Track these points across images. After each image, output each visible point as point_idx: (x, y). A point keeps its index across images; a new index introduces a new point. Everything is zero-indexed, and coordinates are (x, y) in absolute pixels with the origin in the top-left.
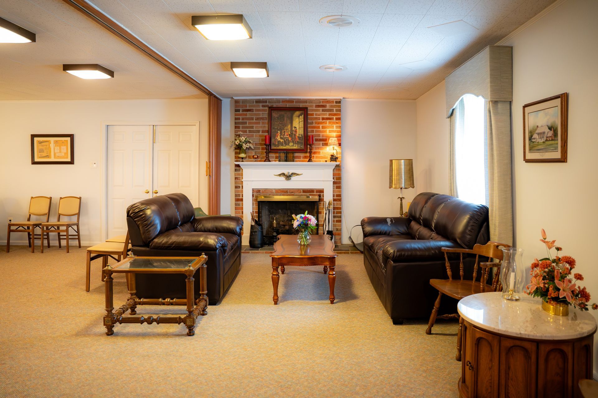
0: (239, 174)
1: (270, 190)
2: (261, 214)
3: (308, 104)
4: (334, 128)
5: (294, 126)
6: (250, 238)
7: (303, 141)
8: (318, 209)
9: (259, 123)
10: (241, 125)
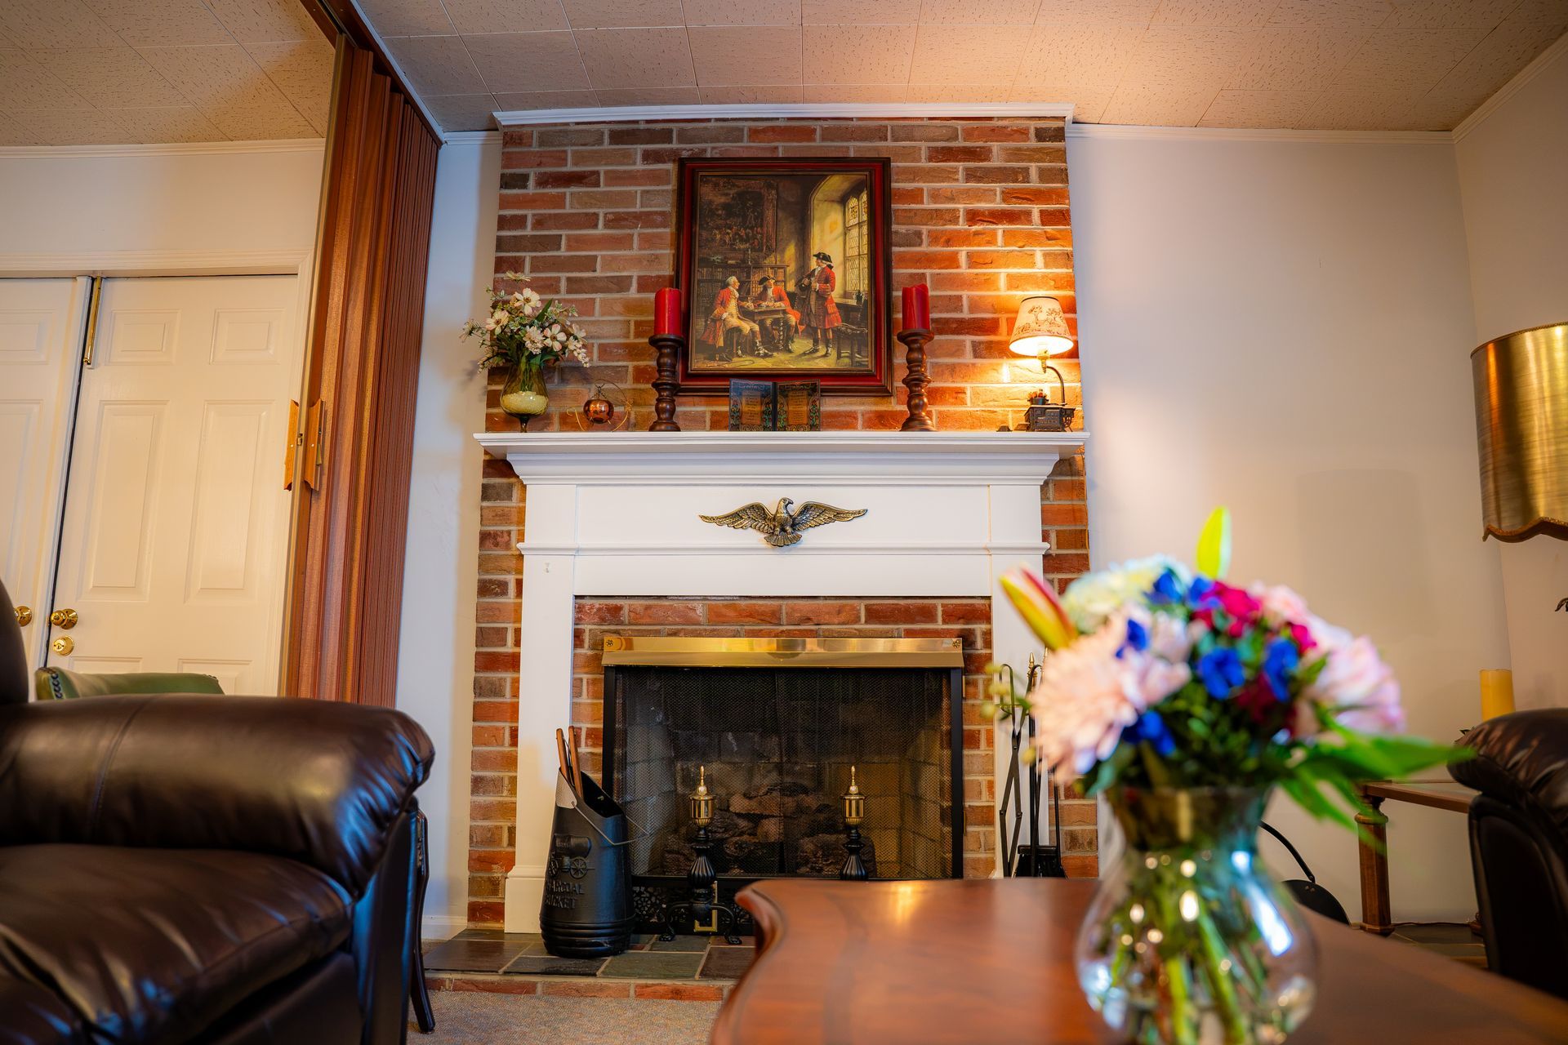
0: (503, 517)
1: (675, 604)
2: (624, 745)
3: (890, 143)
4: (1033, 265)
5: (815, 250)
6: (549, 892)
7: (868, 330)
8: (958, 718)
9: (624, 242)
10: (528, 255)
